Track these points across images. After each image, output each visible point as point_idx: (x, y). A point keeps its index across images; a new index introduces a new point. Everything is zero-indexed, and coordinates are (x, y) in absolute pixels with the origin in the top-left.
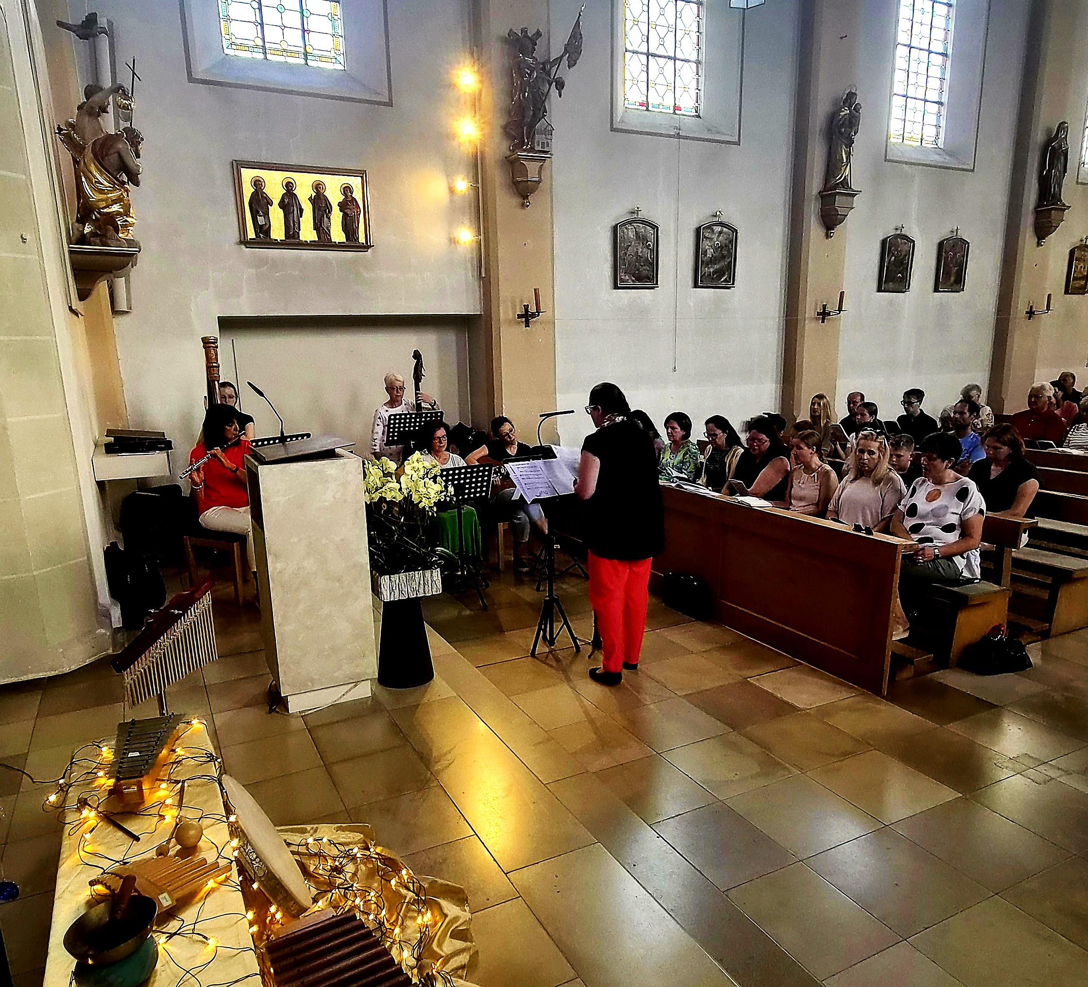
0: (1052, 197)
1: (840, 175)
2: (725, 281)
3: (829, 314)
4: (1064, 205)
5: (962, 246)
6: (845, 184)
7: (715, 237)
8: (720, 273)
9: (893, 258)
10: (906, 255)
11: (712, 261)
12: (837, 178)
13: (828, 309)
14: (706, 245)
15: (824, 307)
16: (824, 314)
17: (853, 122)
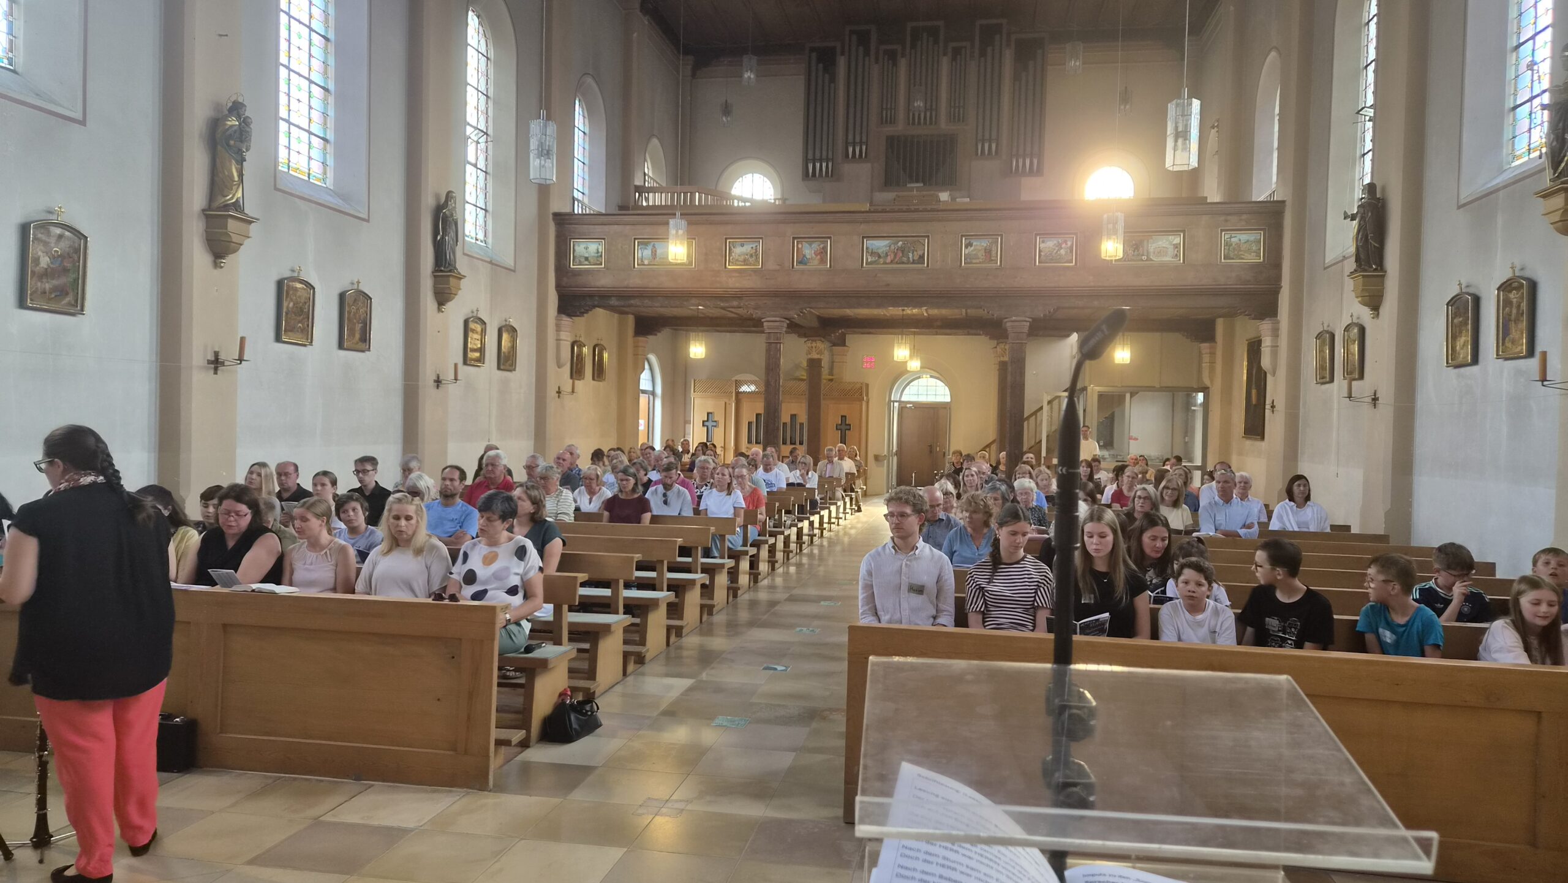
0: (449, 264)
1: (231, 196)
2: (69, 304)
3: (223, 364)
4: (459, 274)
5: (364, 302)
6: (237, 206)
7: (53, 240)
8: (61, 292)
9: (291, 305)
10: (305, 303)
11: (46, 274)
12: (228, 198)
13: (222, 357)
14: (36, 250)
15: (216, 354)
16: (216, 363)
17: (243, 134)
